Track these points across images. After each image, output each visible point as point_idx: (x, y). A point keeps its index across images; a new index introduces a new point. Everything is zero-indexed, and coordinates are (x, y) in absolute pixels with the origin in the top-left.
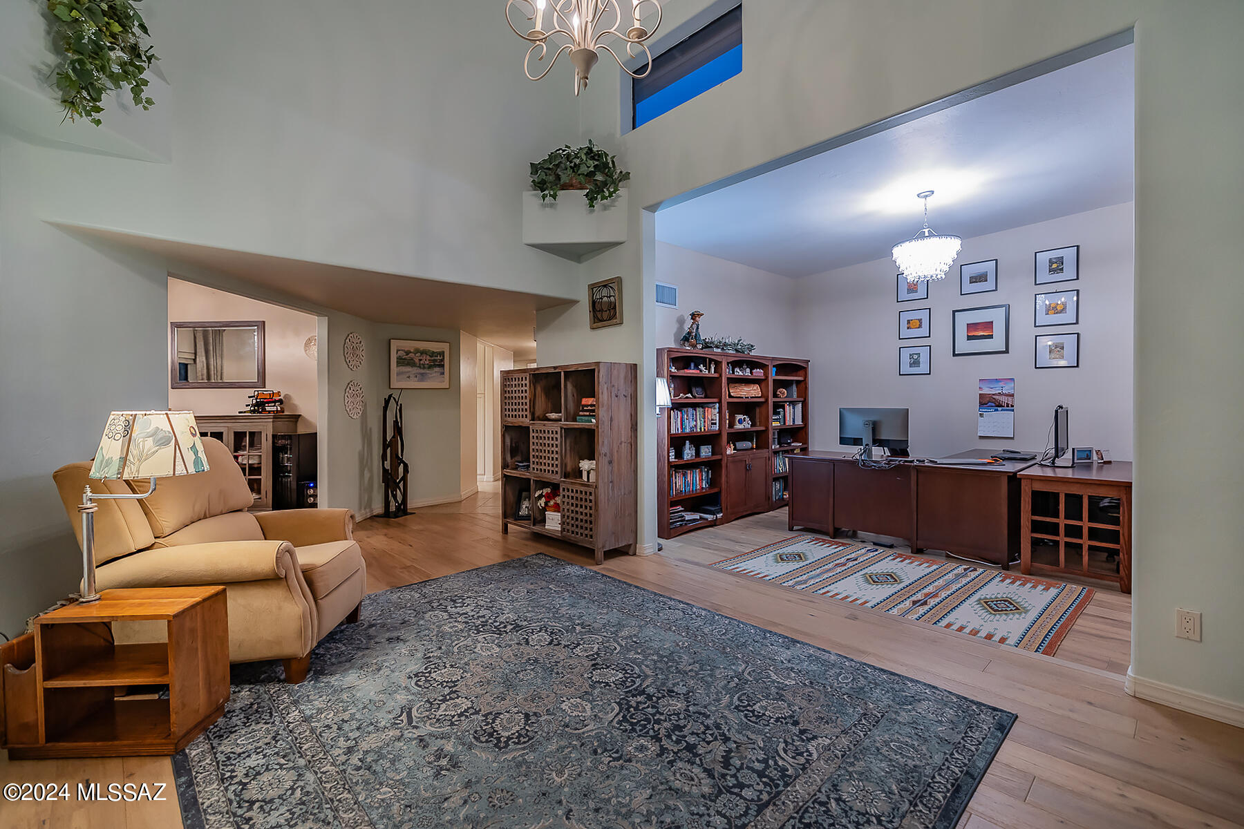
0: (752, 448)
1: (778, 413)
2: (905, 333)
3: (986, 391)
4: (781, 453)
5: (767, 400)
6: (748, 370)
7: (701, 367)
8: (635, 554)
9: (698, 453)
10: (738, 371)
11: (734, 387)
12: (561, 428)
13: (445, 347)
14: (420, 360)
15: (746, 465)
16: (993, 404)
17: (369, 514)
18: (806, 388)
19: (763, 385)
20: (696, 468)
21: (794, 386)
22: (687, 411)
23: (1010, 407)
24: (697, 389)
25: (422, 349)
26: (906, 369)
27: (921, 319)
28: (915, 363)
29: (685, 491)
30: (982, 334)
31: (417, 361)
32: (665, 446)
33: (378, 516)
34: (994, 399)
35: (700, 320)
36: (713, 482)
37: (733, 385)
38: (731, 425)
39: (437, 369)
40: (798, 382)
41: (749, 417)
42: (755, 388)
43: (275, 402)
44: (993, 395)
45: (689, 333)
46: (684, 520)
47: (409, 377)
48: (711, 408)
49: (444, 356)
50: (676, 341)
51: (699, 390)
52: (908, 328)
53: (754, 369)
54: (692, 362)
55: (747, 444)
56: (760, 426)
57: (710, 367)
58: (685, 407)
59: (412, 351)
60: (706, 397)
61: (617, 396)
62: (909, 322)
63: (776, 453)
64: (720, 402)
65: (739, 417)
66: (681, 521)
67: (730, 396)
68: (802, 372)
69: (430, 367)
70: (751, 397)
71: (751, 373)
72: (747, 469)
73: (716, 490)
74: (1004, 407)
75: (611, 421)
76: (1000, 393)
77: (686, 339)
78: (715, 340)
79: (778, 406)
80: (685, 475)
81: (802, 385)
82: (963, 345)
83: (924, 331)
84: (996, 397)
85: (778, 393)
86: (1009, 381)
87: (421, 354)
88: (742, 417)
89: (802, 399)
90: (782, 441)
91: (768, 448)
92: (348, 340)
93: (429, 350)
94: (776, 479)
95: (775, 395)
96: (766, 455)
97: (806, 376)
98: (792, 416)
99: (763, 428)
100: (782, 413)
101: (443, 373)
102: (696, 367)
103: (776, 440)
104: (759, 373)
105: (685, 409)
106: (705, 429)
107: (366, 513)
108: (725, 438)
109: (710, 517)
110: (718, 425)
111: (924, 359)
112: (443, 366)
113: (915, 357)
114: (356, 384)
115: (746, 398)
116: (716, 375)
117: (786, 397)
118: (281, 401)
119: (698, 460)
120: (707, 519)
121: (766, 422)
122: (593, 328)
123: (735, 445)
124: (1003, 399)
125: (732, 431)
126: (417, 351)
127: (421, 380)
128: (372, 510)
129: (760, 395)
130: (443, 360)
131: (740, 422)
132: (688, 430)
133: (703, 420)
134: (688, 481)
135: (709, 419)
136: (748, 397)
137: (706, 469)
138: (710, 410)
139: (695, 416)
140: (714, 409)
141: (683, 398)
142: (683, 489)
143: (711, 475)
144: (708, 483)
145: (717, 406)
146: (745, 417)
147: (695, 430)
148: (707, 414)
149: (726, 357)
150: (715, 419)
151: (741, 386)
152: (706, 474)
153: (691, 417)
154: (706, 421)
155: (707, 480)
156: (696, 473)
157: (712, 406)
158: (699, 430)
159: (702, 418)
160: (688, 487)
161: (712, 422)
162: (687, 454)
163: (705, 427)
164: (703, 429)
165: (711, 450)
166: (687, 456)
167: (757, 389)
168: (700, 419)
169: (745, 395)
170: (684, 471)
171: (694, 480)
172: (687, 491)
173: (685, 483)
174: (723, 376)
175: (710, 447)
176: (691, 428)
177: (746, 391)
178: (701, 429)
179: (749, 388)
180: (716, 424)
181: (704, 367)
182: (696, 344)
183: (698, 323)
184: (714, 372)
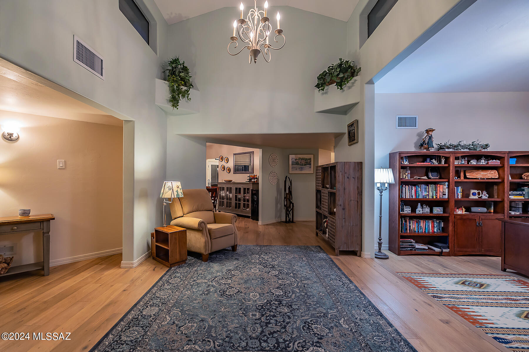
0: (490, 212)
1: (522, 190)
5: (504, 181)
6: (484, 161)
7: (433, 161)
8: (360, 256)
9: (431, 211)
10: (473, 161)
11: (469, 172)
12: (328, 192)
13: (312, 156)
14: (301, 162)
15: (476, 222)
17: (279, 220)
19: (500, 170)
20: (430, 220)
22: (421, 186)
24: (433, 174)
25: (301, 158)
29: (418, 231)
31: (300, 163)
32: (397, 205)
33: (283, 222)
35: (433, 134)
36: (443, 229)
38: (465, 196)
39: (308, 166)
41: (486, 192)
43: (255, 178)
45: (424, 142)
46: (414, 248)
47: (296, 169)
48: (443, 185)
49: (311, 160)
50: (415, 147)
51: (435, 174)
53: (489, 160)
54: (428, 158)
55: (483, 209)
57: (441, 161)
58: (420, 184)
59: (298, 159)
60: (440, 178)
61: (348, 178)
63: (515, 217)
64: (449, 182)
65: (474, 191)
66: (412, 248)
67: (465, 177)
69: (305, 165)
70: (487, 179)
71: (487, 163)
72: (477, 224)
73: (445, 235)
75: (344, 189)
77: (422, 145)
78: (448, 144)
80: (418, 223)
85: (523, 176)
87: (301, 160)
91: (504, 213)
92: (270, 156)
93: (305, 158)
95: (520, 178)
96: (500, 218)
99: (499, 199)
100: (526, 190)
101: (310, 167)
102: (430, 161)
104: (495, 162)
106: (436, 198)
107: (278, 220)
108: (453, 203)
109: (437, 250)
110: (447, 195)
112: (310, 164)
114: (274, 172)
115: (481, 179)
116: (446, 165)
118: (256, 178)
119: (431, 215)
120: (435, 250)
121: (503, 195)
122: (350, 145)
125: (465, 199)
126: (300, 159)
127: (302, 170)
128: (281, 219)
129: (497, 178)
130: (310, 162)
131: (474, 194)
132: (421, 197)
133: (435, 192)
134: (421, 226)
135: (441, 191)
136: (484, 179)
137: (438, 221)
138: (441, 186)
139: (427, 189)
140: (445, 185)
141: (418, 179)
142: (416, 230)
143: (442, 226)
144: (439, 230)
145: (447, 183)
146: (478, 191)
147: (427, 197)
148: (438, 188)
149: (454, 154)
150: (445, 191)
151: (478, 171)
152: (437, 224)
153: (424, 190)
154: (437, 192)
155: (439, 228)
156: (428, 222)
157: (443, 183)
158: (431, 198)
159: (434, 190)
160: (421, 229)
161: (443, 193)
162: (420, 211)
163: (437, 196)
164: (435, 197)
165: (442, 210)
166: (420, 212)
167: (495, 173)
168: (432, 191)
169: (481, 177)
170: (418, 220)
171: (427, 226)
172: (420, 232)
173: (418, 227)
174: (451, 166)
175: (441, 208)
176: (423, 196)
177: (482, 175)
178: (433, 197)
179: (486, 172)
180: (445, 195)
181: (435, 160)
182: (428, 148)
183: (431, 135)
184: (444, 164)
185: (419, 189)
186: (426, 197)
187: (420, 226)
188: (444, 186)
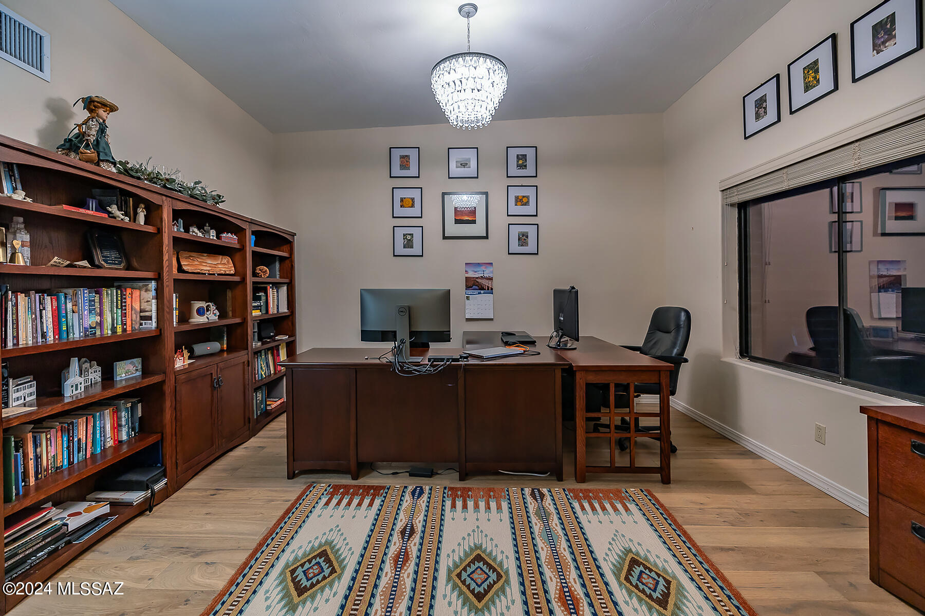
0: (222, 351)
1: (259, 299)
2: (399, 211)
3: (471, 274)
4: (263, 352)
5: (244, 280)
6: (213, 233)
7: (114, 209)
10: (196, 230)
11: (186, 258)
15: (212, 381)
16: (477, 287)
18: (292, 267)
19: (238, 257)
20: (108, 405)
21: (277, 265)
22: (75, 293)
23: (490, 290)
24: (106, 253)
26: (400, 250)
27: (414, 198)
28: (409, 244)
29: (70, 463)
30: (467, 218)
34: (478, 282)
36: (143, 427)
37: (187, 254)
38: (184, 318)
40: (282, 259)
41: (215, 304)
42: (225, 261)
44: (477, 278)
45: (81, 136)
46: (64, 535)
48: (140, 289)
51: (113, 255)
52: (401, 206)
53: (223, 233)
54: (91, 198)
55: (214, 346)
56: (234, 316)
57: (136, 214)
58: (71, 286)
60: (129, 268)
62: (402, 200)
63: (257, 353)
64: (159, 279)
65: (198, 305)
66: (56, 540)
67: (180, 269)
68: (286, 247)
70: (219, 274)
71: (218, 237)
72: (215, 385)
73: (152, 439)
74: (485, 290)
76: (482, 277)
77: (72, 144)
78: (149, 169)
79: (260, 288)
80: (69, 431)
81: (287, 262)
82: (453, 229)
83: (415, 211)
84: (479, 280)
85: (258, 271)
86: (487, 266)
88: (203, 304)
89: (287, 281)
90: (263, 334)
91: (247, 349)
94: (256, 390)
95: (255, 274)
96: (245, 359)
97: (291, 252)
98: (277, 301)
99: (238, 320)
100: (263, 298)
102: (102, 207)
103: (256, 334)
104: (230, 239)
105: (70, 291)
106: (124, 330)
108: (170, 340)
110: (154, 320)
111: (417, 241)
113: (409, 237)
115: (209, 274)
116: (150, 229)
117: (268, 277)
119: (109, 391)
120: (130, 504)
121: (243, 311)
123: (191, 351)
124: (484, 282)
125: (185, 327)
129: (232, 272)
131: (200, 312)
132: (76, 335)
133: (119, 311)
134: (79, 440)
135: (135, 309)
136: (214, 274)
137: (129, 405)
138: (136, 293)
139: (97, 305)
140: (147, 290)
141: (66, 266)
142: (63, 461)
143: (140, 414)
144: (132, 431)
145: (153, 285)
146: (208, 304)
147: (98, 333)
148: (128, 300)
149: (171, 199)
150: (148, 308)
151: (201, 255)
152: (128, 415)
153: (87, 308)
154: (125, 313)
155: (132, 424)
156: (102, 417)
157: (141, 284)
158: (110, 332)
159: (117, 308)
160: (79, 452)
161: (142, 314)
162: (77, 385)
163: (125, 324)
164: (119, 330)
165: (140, 367)
166: (77, 389)
167: (228, 262)
168: (112, 311)
169: (209, 271)
170: (69, 421)
171: (98, 432)
172: (76, 462)
173: (68, 447)
174: (165, 232)
175: (138, 362)
176: (86, 330)
177: (210, 265)
178: (114, 329)
179: (215, 259)
180: (150, 318)
181: (120, 209)
182: (100, 160)
183: (104, 121)
184: (145, 223)
185: (69, 306)
186: (95, 333)
187: (76, 439)
188: (143, 293)
